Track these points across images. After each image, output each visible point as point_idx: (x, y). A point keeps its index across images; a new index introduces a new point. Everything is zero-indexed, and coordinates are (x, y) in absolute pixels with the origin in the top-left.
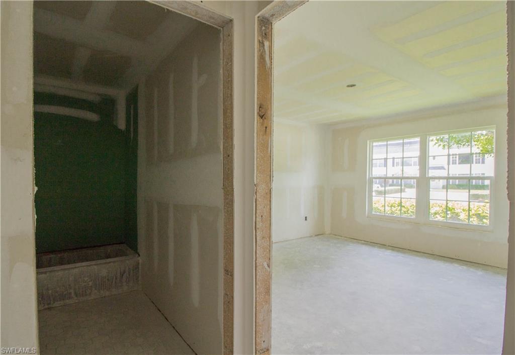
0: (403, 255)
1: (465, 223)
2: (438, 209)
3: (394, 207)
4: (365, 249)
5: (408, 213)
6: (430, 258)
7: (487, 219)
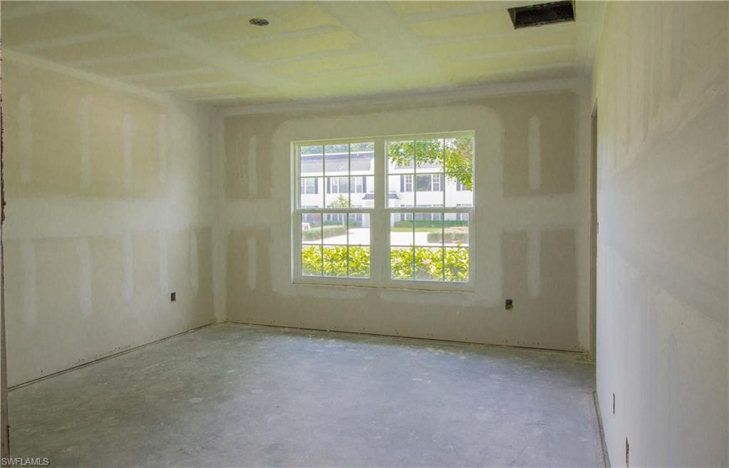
0: (354, 345)
1: (437, 280)
2: (400, 260)
3: (336, 261)
4: (290, 342)
5: (359, 271)
6: (393, 344)
7: (464, 272)
